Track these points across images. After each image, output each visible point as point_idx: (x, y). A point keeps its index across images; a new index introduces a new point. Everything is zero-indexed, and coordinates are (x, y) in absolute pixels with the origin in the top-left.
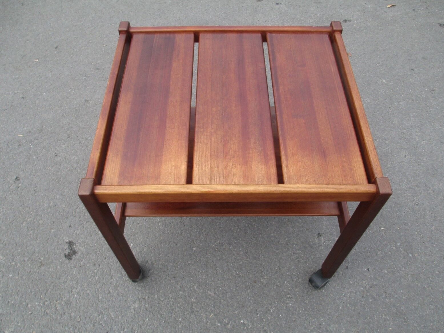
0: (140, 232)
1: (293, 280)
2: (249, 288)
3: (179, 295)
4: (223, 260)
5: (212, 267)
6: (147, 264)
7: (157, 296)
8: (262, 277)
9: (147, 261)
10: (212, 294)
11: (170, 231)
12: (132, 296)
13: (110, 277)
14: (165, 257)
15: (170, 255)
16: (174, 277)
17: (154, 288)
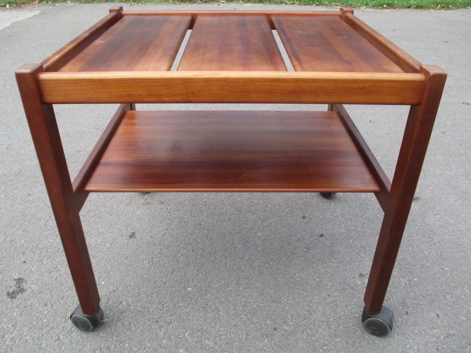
0: (117, 269)
1: (330, 328)
2: (267, 338)
3: (161, 345)
4: (229, 302)
5: (213, 311)
6: (121, 305)
7: (129, 345)
8: (286, 323)
9: (121, 302)
10: (211, 343)
11: (159, 269)
12: (91, 343)
13: (64, 319)
14: (147, 298)
15: (154, 296)
16: (157, 322)
17: (125, 335)
